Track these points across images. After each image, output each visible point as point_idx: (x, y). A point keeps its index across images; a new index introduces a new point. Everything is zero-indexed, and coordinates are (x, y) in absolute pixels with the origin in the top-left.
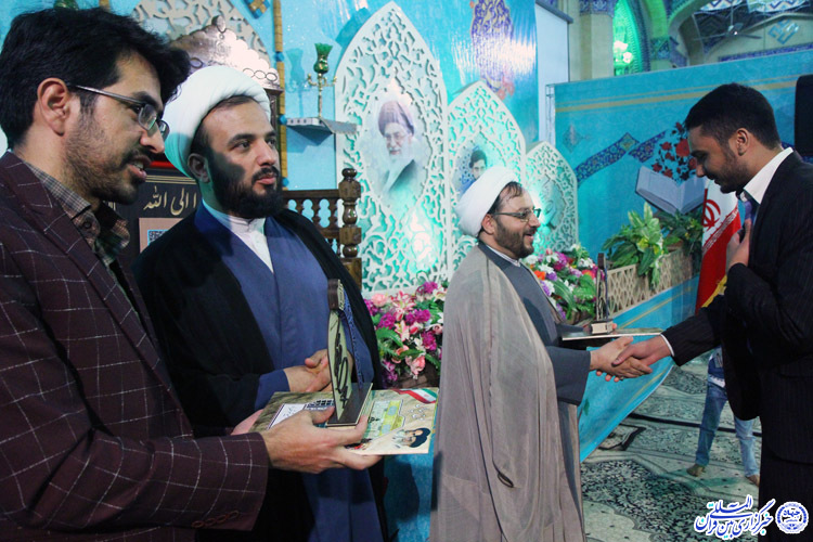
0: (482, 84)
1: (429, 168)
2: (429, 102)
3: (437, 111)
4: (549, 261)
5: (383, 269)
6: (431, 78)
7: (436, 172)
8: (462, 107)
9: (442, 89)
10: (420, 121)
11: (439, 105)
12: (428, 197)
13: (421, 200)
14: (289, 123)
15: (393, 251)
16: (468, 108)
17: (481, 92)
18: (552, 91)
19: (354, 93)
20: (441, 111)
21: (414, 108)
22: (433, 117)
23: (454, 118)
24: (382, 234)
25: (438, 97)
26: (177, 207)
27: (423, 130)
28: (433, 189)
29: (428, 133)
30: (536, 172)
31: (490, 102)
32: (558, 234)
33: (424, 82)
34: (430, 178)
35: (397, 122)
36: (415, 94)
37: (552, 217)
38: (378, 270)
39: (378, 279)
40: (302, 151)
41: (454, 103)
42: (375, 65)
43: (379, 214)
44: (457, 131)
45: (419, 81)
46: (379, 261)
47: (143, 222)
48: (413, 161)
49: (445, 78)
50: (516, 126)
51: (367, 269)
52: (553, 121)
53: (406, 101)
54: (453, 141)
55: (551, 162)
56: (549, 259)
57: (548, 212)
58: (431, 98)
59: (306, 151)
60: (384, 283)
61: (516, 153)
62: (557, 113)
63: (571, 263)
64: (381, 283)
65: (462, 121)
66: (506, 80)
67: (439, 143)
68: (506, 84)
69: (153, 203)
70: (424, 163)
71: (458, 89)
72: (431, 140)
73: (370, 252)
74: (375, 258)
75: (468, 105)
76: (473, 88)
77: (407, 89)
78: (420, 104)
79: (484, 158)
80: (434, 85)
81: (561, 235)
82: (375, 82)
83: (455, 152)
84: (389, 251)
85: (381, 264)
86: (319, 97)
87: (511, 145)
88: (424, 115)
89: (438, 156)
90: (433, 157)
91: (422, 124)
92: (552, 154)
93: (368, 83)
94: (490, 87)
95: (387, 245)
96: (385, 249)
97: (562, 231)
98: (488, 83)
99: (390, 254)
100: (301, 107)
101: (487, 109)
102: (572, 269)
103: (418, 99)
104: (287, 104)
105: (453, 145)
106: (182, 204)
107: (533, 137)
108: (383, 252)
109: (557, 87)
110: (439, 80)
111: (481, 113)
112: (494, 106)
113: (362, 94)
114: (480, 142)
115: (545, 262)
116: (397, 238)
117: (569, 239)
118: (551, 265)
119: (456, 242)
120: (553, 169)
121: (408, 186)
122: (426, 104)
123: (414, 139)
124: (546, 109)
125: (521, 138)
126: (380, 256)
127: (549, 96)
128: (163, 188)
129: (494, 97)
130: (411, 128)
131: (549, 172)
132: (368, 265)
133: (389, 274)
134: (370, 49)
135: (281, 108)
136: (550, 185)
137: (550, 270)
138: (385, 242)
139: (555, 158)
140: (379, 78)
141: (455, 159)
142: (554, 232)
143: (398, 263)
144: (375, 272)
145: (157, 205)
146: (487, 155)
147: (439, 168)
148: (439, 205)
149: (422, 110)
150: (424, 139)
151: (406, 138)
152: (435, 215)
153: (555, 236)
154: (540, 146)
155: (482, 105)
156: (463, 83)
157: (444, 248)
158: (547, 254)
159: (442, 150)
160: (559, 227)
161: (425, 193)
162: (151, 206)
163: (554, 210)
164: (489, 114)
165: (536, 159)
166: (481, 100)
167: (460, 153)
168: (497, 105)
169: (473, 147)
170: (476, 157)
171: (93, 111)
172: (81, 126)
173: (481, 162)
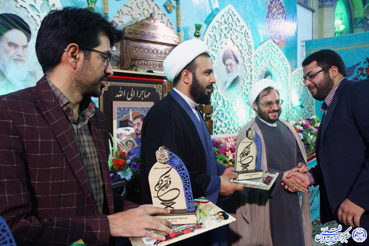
0: (271, 41)
1: (245, 79)
2: (246, 50)
3: (249, 53)
4: (301, 124)
5: (223, 125)
6: (247, 38)
7: (248, 81)
8: (261, 52)
9: (252, 44)
10: (242, 58)
11: (250, 51)
12: (245, 93)
13: (241, 94)
15: (228, 117)
16: (264, 52)
17: (270, 45)
18: (304, 44)
19: (212, 45)
20: (251, 53)
21: (239, 52)
22: (247, 56)
23: (257, 57)
24: (223, 109)
25: (250, 47)
26: (130, 96)
27: (243, 62)
28: (247, 89)
29: (245, 64)
30: (295, 81)
31: (274, 49)
32: (305, 110)
33: (244, 41)
34: (245, 84)
35: (231, 58)
36: (239, 46)
37: (303, 102)
38: (221, 125)
39: (221, 129)
41: (257, 50)
42: (222, 33)
43: (222, 100)
44: (258, 63)
45: (241, 40)
46: (221, 121)
47: (114, 103)
48: (238, 76)
49: (254, 39)
50: (286, 60)
51: (216, 125)
53: (235, 49)
54: (256, 67)
56: (301, 123)
57: (301, 100)
58: (247, 48)
60: (223, 131)
61: (286, 73)
62: (306, 54)
63: (311, 125)
64: (222, 131)
65: (261, 58)
66: (282, 39)
67: (250, 68)
68: (282, 41)
69: (119, 94)
70: (243, 77)
71: (260, 43)
72: (246, 67)
73: (217, 117)
74: (220, 120)
75: (264, 50)
76: (266, 43)
77: (236, 44)
78: (242, 50)
79: (271, 75)
80: (248, 42)
81: (307, 111)
82: (221, 41)
83: (257, 72)
84: (226, 117)
85: (222, 122)
87: (284, 69)
88: (243, 55)
89: (250, 74)
90: (247, 74)
91: (243, 60)
93: (218, 41)
94: (275, 42)
95: (225, 114)
96: (224, 116)
97: (307, 109)
98: (273, 41)
99: (226, 118)
101: (273, 53)
102: (312, 127)
103: (241, 48)
105: (257, 69)
106: (132, 95)
107: (294, 65)
108: (223, 117)
109: (306, 42)
110: (251, 39)
111: (270, 54)
112: (276, 51)
113: (215, 46)
115: (299, 124)
116: (230, 111)
117: (311, 113)
118: (302, 125)
121: (236, 87)
122: (244, 50)
123: (239, 66)
124: (301, 52)
125: (289, 66)
126: (222, 119)
127: (303, 46)
128: (124, 88)
129: (277, 47)
130: (237, 61)
131: (301, 82)
132: (216, 123)
133: (226, 127)
134: (219, 26)
136: (302, 87)
137: (301, 128)
138: (224, 113)
140: (223, 39)
141: (257, 76)
142: (304, 109)
143: (230, 122)
144: (219, 126)
145: (121, 95)
146: (272, 74)
147: (250, 79)
149: (243, 53)
150: (243, 66)
151: (235, 66)
153: (303, 112)
154: (298, 69)
155: (270, 50)
156: (262, 41)
157: (251, 116)
158: (300, 120)
159: (251, 71)
160: (306, 107)
161: (243, 91)
162: (118, 96)
163: (304, 99)
164: (274, 55)
165: (296, 75)
166: (270, 48)
167: (260, 73)
168: (278, 50)
169: (266, 70)
170: (267, 74)
171: (89, 59)
172: (84, 66)
173: (270, 77)
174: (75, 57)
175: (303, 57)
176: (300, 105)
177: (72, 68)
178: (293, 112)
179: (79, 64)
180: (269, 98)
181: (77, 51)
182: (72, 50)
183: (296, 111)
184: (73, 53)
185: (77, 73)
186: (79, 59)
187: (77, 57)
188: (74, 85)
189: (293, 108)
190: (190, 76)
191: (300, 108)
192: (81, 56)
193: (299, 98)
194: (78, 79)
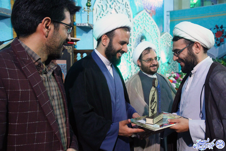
0: (145, 11)
4: (173, 76)
6: (127, 9)
8: (138, 20)
9: (131, 13)
14: (77, 25)
16: (140, 20)
17: (144, 14)
19: (100, 14)
23: (135, 24)
25: (129, 16)
30: (163, 43)
31: (148, 18)
32: (171, 66)
37: (169, 60)
40: (81, 35)
41: (135, 18)
42: (107, 4)
44: (136, 28)
45: (123, 10)
49: (132, 9)
50: (157, 26)
52: (169, 25)
54: (134, 32)
55: (169, 40)
57: (168, 58)
59: (83, 35)
61: (157, 37)
62: (170, 22)
63: (180, 76)
65: (138, 25)
68: (153, 11)
76: (141, 13)
80: (128, 11)
81: (172, 67)
83: (135, 36)
86: (88, 16)
87: (155, 34)
92: (169, 37)
93: (105, 11)
94: (148, 12)
97: (173, 65)
100: (81, 19)
104: (76, 18)
105: (134, 34)
107: (162, 31)
109: (170, 12)
110: (130, 10)
111: (145, 22)
112: (149, 19)
113: (103, 15)
114: (144, 33)
117: (175, 68)
118: (174, 77)
119: (135, 69)
120: (170, 42)
124: (167, 20)
125: (158, 31)
127: (168, 15)
129: (149, 16)
131: (168, 44)
135: (74, 20)
136: (168, 48)
137: (174, 80)
139: (170, 38)
140: (109, 9)
141: (135, 39)
142: (170, 65)
146: (146, 37)
148: (130, 55)
152: (128, 59)
153: (170, 67)
154: (164, 35)
155: (145, 19)
157: (131, 71)
158: (172, 73)
159: (131, 35)
160: (171, 64)
163: (170, 57)
164: (147, 22)
165: (164, 39)
166: (144, 17)
167: (137, 37)
168: (150, 19)
169: (141, 34)
170: (143, 38)
171: (58, 29)
172: (54, 34)
173: (144, 40)
174: (47, 27)
175: (168, 24)
176: (167, 62)
177: (44, 36)
178: (162, 68)
179: (51, 33)
180: (149, 56)
181: (50, 23)
182: (46, 22)
183: (164, 67)
184: (46, 24)
185: (48, 40)
186: (50, 29)
187: (49, 28)
188: (44, 48)
189: (162, 64)
190: (108, 40)
191: (167, 65)
192: (51, 27)
193: (166, 57)
194: (48, 45)
